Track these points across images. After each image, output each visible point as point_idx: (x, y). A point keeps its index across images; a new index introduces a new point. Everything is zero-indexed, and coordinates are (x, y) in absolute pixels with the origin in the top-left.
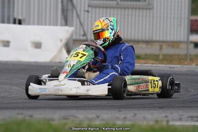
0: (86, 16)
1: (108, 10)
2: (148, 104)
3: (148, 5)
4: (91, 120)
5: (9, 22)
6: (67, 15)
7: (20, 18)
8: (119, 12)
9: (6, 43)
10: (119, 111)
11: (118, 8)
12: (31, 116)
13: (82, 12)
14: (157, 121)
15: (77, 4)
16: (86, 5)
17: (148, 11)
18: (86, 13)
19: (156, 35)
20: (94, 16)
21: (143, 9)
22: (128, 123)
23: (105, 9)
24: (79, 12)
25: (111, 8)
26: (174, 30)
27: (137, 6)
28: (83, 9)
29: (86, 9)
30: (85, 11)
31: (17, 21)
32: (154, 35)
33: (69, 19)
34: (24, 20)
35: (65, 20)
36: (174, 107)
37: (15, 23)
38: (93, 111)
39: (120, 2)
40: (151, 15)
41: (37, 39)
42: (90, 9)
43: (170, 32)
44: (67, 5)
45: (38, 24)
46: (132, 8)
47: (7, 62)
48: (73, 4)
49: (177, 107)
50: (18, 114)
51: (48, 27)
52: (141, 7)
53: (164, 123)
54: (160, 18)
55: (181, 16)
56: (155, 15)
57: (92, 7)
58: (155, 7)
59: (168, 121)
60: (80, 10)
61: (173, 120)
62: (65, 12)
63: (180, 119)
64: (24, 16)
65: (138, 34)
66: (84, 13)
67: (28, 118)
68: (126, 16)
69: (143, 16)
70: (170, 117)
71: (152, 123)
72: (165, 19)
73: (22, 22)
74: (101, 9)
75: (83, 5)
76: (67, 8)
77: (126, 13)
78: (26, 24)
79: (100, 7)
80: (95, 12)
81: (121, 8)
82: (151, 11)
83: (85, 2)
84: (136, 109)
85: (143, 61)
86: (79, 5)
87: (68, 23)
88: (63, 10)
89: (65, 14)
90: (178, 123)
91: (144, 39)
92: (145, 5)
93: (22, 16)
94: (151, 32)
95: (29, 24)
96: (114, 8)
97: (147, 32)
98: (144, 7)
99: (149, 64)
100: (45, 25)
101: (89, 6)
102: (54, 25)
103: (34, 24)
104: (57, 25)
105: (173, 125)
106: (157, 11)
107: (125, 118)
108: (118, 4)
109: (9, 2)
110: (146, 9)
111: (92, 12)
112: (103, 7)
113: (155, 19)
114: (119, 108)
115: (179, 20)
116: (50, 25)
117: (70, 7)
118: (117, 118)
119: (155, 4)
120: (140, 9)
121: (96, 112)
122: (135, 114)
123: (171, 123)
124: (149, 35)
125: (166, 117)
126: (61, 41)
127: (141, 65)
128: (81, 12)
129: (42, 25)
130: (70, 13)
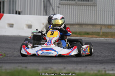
0: (58, 10)
1: (71, 6)
2: (94, 61)
3: (94, 4)
4: (60, 70)
5: (13, 13)
6: (47, 9)
7: (20, 11)
8: (77, 8)
9: (11, 25)
10: (77, 65)
11: (76, 5)
12: (26, 67)
13: (56, 8)
14: (99, 71)
15: (52, 3)
16: (58, 4)
17: (94, 7)
18: (58, 8)
19: (98, 21)
20: (62, 10)
21: (91, 6)
22: (82, 72)
23: (68, 6)
24: (53, 8)
25: (72, 5)
26: (109, 18)
27: (88, 4)
28: (56, 6)
29: (58, 6)
30: (57, 7)
31: (18, 13)
32: (97, 21)
33: (47, 12)
34: (22, 12)
35: (45, 12)
36: (109, 63)
37: (16, 13)
38: (62, 65)
39: (77, 2)
40: (96, 9)
41: (29, 23)
42: (60, 6)
43: (107, 19)
44: (47, 3)
45: (30, 14)
46: (84, 6)
47: (12, 36)
48: (50, 3)
49: (111, 63)
50: (18, 66)
51: (35, 16)
52: (90, 4)
53: (103, 72)
54: (101, 11)
55: (113, 10)
56: (98, 9)
57: (61, 5)
58: (98, 5)
59: (105, 71)
60: (54, 6)
61: (109, 70)
62: (46, 7)
63: (113, 70)
64: (22, 10)
65: (88, 21)
66: (57, 8)
67: (24, 69)
68: (81, 10)
69: (90, 10)
70: (107, 68)
71: (96, 72)
72: (104, 12)
73: (21, 13)
74: (66, 6)
75: (56, 3)
76: (47, 5)
77: (81, 8)
78: (23, 14)
79: (66, 5)
80: (63, 8)
81: (78, 5)
82: (96, 7)
83: (57, 1)
84: (87, 64)
85: (91, 36)
86: (53, 3)
87: (47, 14)
88: (44, 7)
89: (46, 8)
90: (111, 72)
91: (91, 23)
92: (92, 4)
93: (21, 10)
94: (95, 19)
95: (25, 14)
96: (74, 5)
97: (93, 19)
98: (92, 5)
99: (94, 37)
100: (34, 15)
101: (59, 4)
102: (39, 15)
103: (27, 14)
104: (41, 15)
105: (108, 73)
106: (99, 7)
107: (81, 69)
108: (76, 3)
109: (13, 1)
110: (93, 6)
111: (61, 8)
112: (68, 5)
113: (98, 12)
114: (77, 63)
115: (112, 12)
116: (37, 15)
117: (48, 5)
118: (76, 69)
119: (98, 3)
120: (89, 6)
121: (64, 65)
122: (86, 67)
123: (107, 72)
124: (94, 21)
125: (104, 68)
126: (43, 24)
127: (89, 38)
128: (54, 8)
129: (32, 15)
130: (48, 8)
